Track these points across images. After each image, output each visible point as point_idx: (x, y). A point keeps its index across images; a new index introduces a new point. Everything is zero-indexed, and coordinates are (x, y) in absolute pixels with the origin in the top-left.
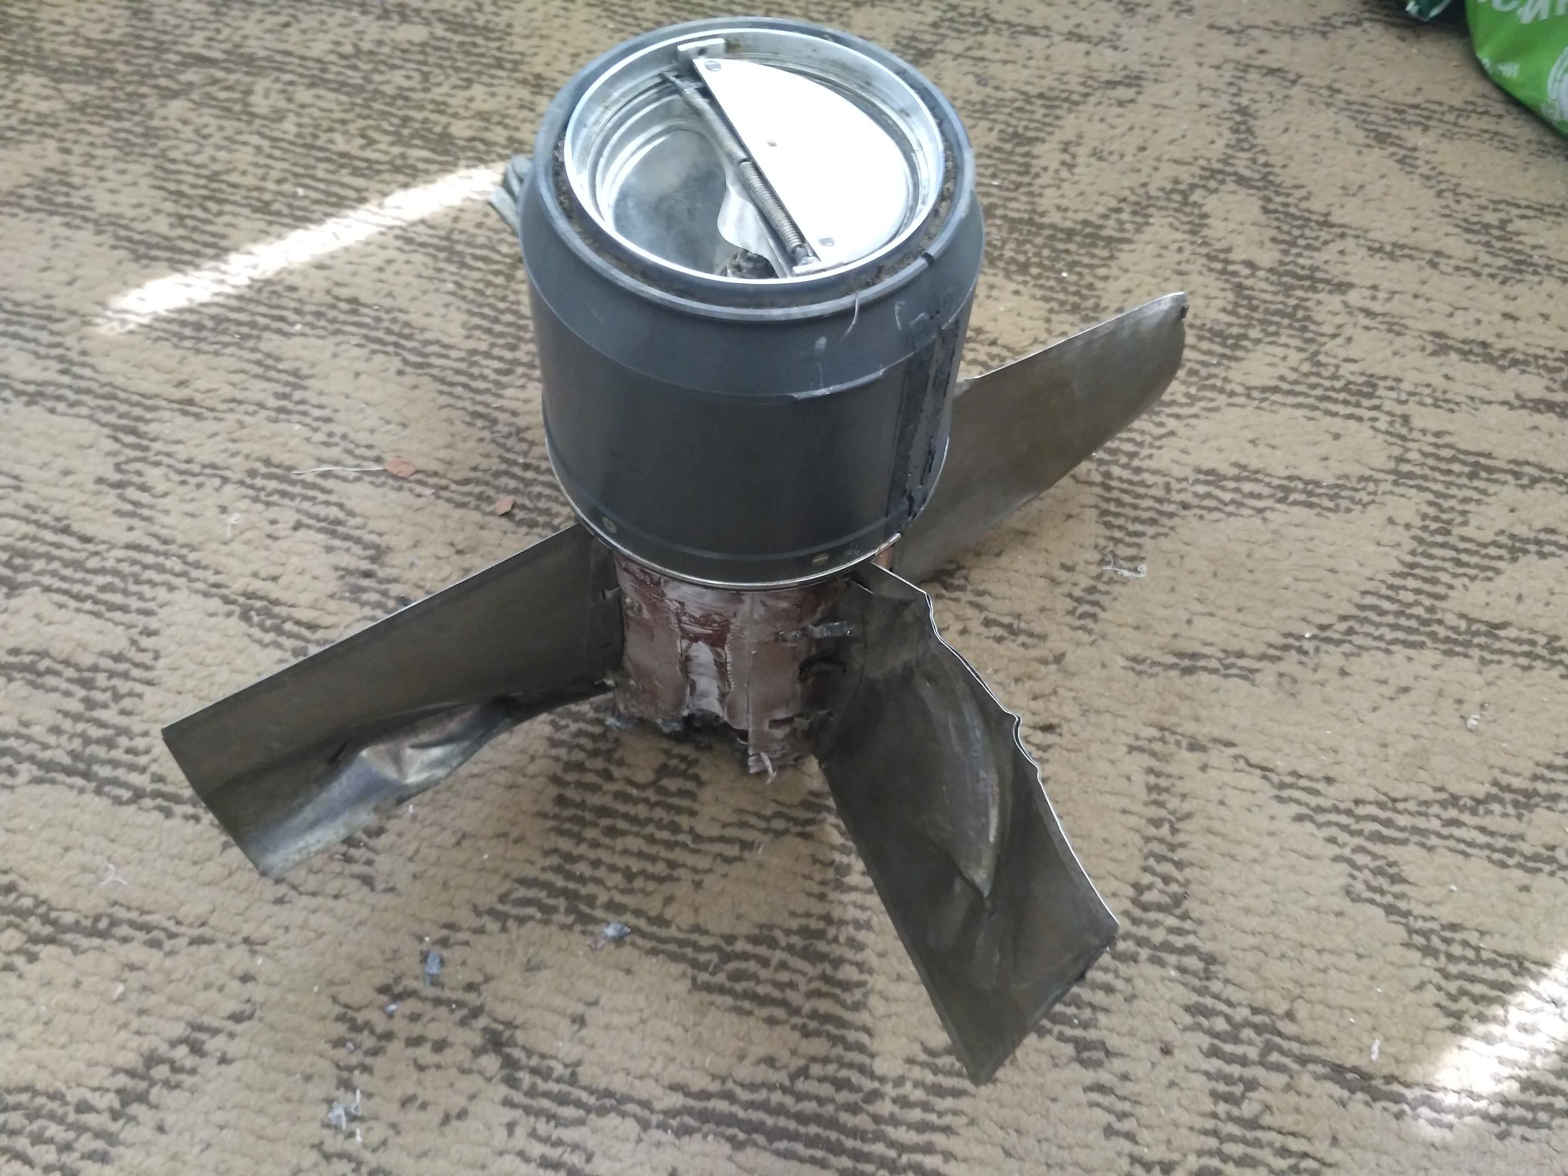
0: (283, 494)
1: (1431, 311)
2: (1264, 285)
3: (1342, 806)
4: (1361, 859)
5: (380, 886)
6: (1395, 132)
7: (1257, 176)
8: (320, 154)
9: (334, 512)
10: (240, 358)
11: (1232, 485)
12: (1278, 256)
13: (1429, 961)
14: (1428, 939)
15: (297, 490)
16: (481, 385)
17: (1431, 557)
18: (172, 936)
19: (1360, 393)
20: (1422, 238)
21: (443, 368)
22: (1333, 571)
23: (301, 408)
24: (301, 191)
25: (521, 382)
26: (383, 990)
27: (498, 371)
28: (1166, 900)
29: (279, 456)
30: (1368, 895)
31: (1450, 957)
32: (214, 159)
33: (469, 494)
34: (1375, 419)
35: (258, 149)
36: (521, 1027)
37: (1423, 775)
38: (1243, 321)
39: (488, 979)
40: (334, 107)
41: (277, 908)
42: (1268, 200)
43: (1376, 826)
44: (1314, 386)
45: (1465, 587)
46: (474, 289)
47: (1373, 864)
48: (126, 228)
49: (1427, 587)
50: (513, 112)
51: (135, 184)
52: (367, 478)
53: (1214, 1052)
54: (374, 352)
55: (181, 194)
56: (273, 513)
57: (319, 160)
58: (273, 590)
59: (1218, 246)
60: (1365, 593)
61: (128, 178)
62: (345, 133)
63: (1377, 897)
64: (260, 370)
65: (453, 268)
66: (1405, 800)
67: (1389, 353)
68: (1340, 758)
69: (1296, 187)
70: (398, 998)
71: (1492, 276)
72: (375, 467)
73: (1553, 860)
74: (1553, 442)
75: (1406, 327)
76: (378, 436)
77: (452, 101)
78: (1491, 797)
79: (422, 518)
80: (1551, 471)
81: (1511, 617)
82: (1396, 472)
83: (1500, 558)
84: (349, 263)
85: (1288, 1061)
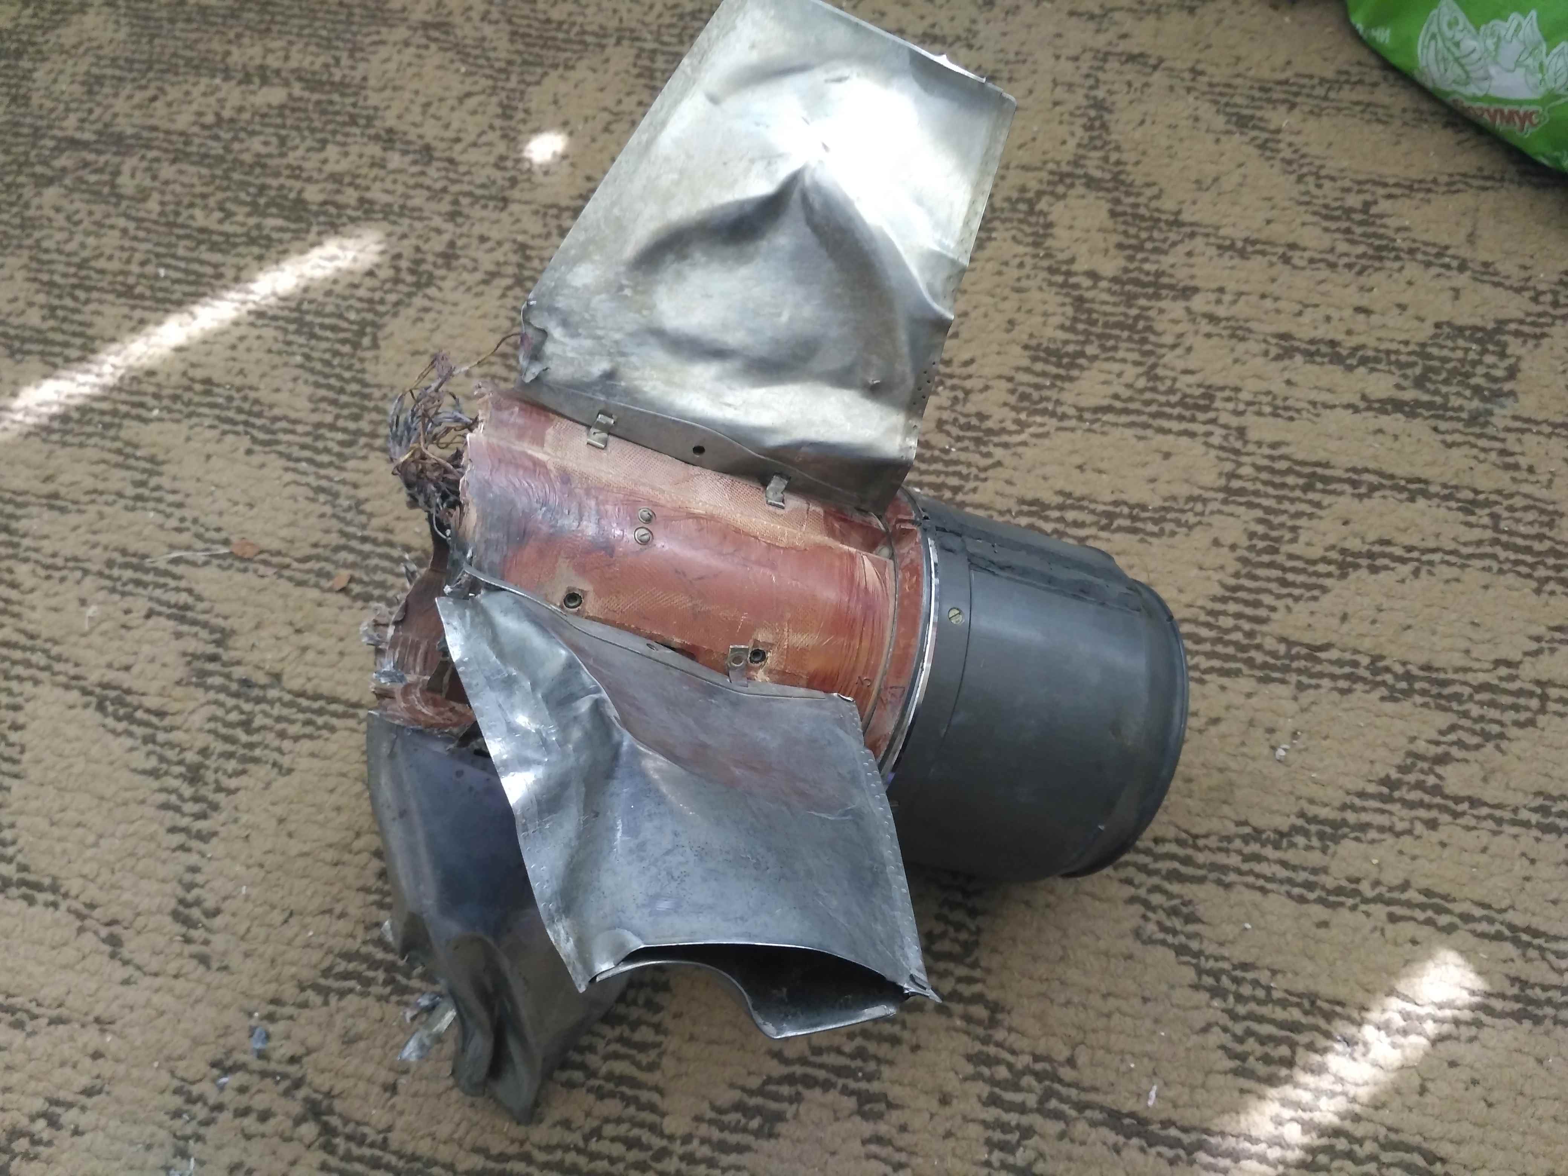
0: (138, 583)
1: (1278, 311)
2: (1105, 297)
3: (1141, 845)
4: (1157, 899)
5: (215, 965)
6: (1259, 114)
7: (1108, 176)
8: (181, 232)
9: (184, 598)
10: (103, 449)
11: (1055, 514)
12: (1122, 263)
13: (1216, 1003)
14: (1218, 980)
15: (149, 578)
16: (325, 458)
17: (1255, 578)
18: (33, 1017)
19: (1197, 407)
20: (1277, 230)
21: (290, 444)
23: (156, 494)
24: (162, 272)
25: (361, 453)
26: (214, 1065)
27: (342, 443)
28: (957, 949)
29: (135, 546)
30: (1161, 936)
31: (1239, 998)
32: (83, 246)
33: (309, 571)
34: (1209, 434)
35: (125, 231)
36: (339, 1096)
37: (1226, 810)
38: (1081, 338)
39: (309, 1052)
40: (195, 180)
41: (123, 989)
42: (1117, 201)
43: (1176, 865)
44: (1148, 403)
45: (1289, 609)
46: (322, 360)
47: (1168, 904)
48: (3, 323)
49: (1249, 611)
50: (364, 171)
51: (11, 278)
52: (215, 562)
53: (993, 1101)
54: (224, 433)
55: (53, 284)
56: (128, 602)
57: (179, 237)
58: (126, 680)
59: (1061, 256)
62: (205, 207)
63: (1170, 939)
64: (120, 459)
65: (302, 340)
66: (1206, 836)
67: (1229, 361)
69: (1148, 185)
70: (228, 1071)
71: (1349, 266)
72: (223, 550)
73: (1356, 893)
74: (1397, 445)
75: (1250, 331)
76: (226, 518)
77: (307, 165)
78: (1295, 830)
79: (264, 598)
80: (1392, 477)
81: (1333, 638)
82: (1227, 489)
83: (1329, 575)
84: (205, 342)
85: (1066, 1108)
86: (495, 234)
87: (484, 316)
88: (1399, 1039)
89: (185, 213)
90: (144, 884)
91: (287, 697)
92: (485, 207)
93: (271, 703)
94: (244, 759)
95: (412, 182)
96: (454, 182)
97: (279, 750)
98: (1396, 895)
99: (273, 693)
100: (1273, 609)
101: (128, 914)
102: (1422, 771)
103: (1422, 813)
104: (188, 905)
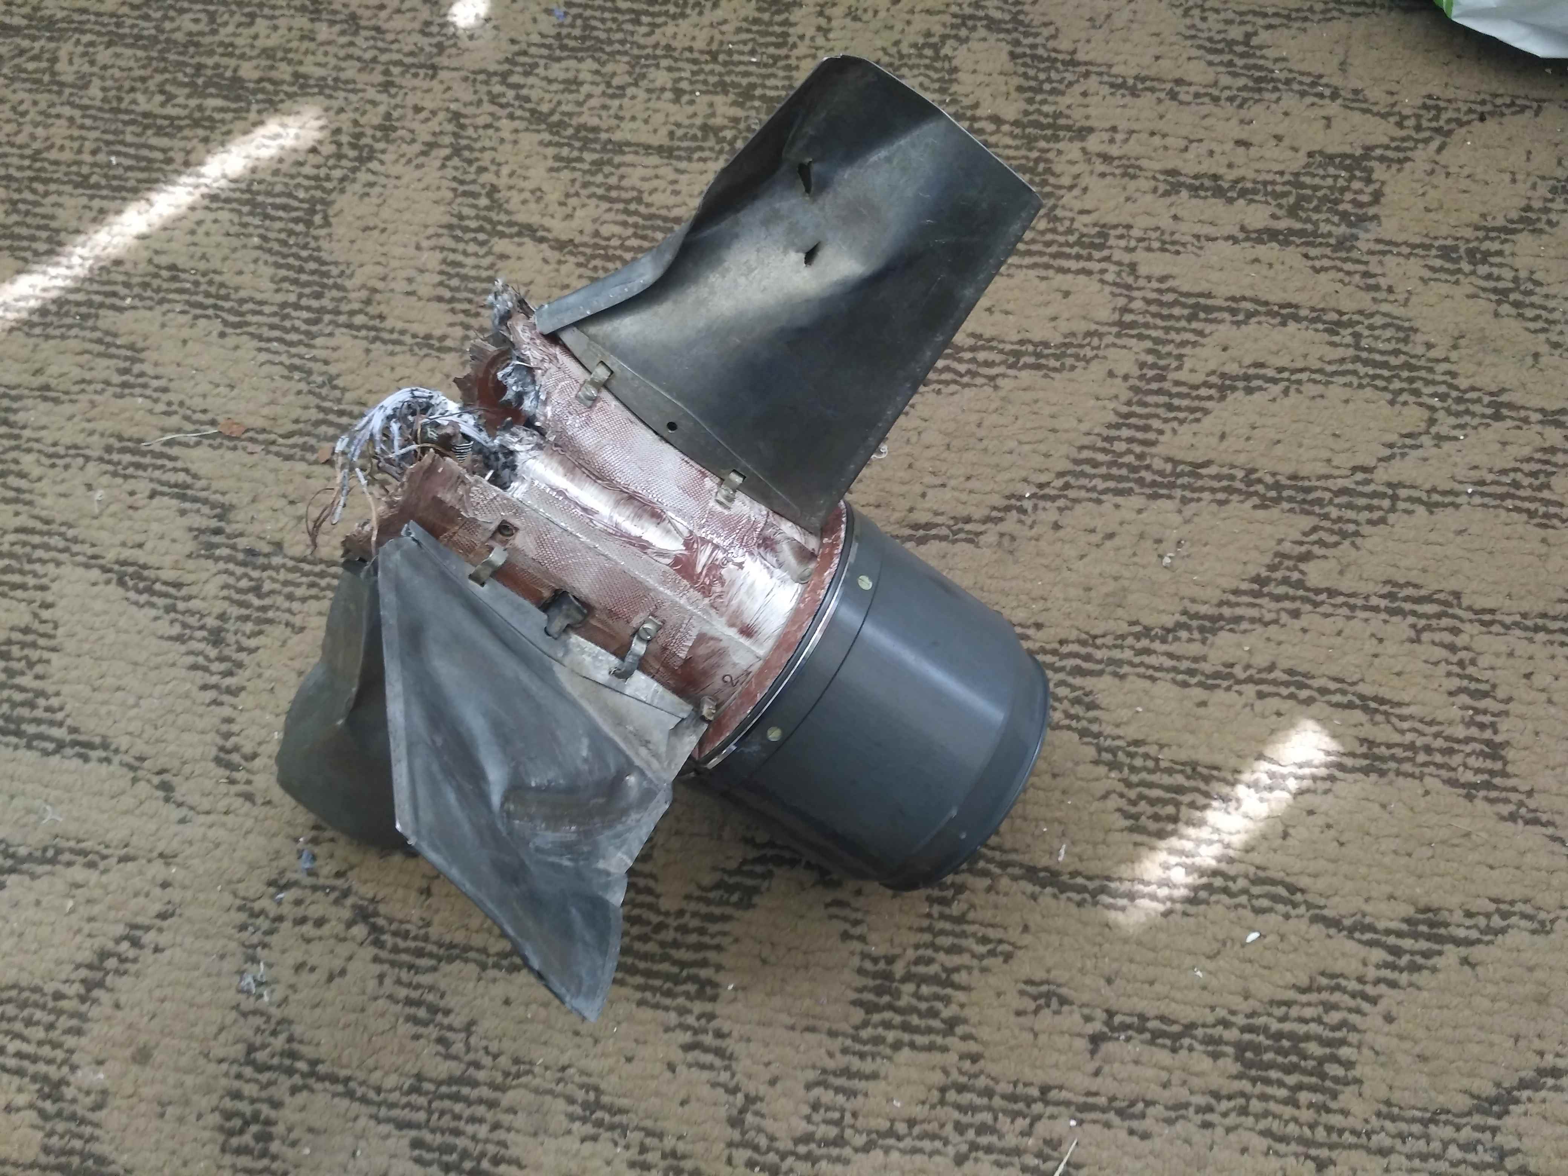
0: (138, 466)
1: (1166, 148)
2: (1009, 141)
3: (1048, 647)
4: (1063, 691)
5: (259, 801)
7: (1007, 17)
8: (126, 117)
9: (181, 477)
10: (83, 339)
11: (968, 355)
12: (1023, 105)
13: (1113, 775)
14: (1115, 755)
15: (147, 460)
16: (293, 337)
17: (1145, 405)
18: (104, 857)
19: (1092, 245)
20: (1165, 67)
21: (259, 325)
22: (1054, 431)
23: (141, 380)
24: (114, 160)
25: (327, 330)
26: (271, 883)
27: (307, 322)
29: (129, 431)
30: (1067, 722)
31: (1133, 769)
32: (33, 137)
33: (294, 446)
34: (1103, 271)
35: (71, 120)
36: (382, 900)
37: (1120, 612)
39: (351, 867)
40: (132, 64)
41: (181, 827)
42: (1017, 43)
43: (1078, 662)
44: (1048, 244)
45: (1174, 431)
46: (277, 240)
47: (1072, 696)
49: (1140, 435)
50: (295, 44)
52: (206, 442)
54: (196, 317)
56: (131, 485)
57: (125, 123)
58: (141, 556)
59: (966, 102)
60: (1082, 448)
62: (146, 91)
63: (1074, 723)
64: (102, 348)
65: (257, 221)
66: (1104, 636)
67: (1122, 199)
68: (1049, 604)
69: (1045, 25)
70: (283, 888)
71: (1231, 99)
72: (212, 431)
73: (1230, 676)
74: (1271, 273)
75: (1140, 169)
76: (209, 400)
77: (239, 41)
78: (1179, 626)
79: (257, 474)
80: (1266, 303)
81: (1212, 455)
82: (1120, 324)
83: (1210, 398)
84: (165, 229)
85: (992, 868)
86: (428, 104)
87: (427, 188)
88: (1266, 795)
89: (127, 98)
90: (186, 736)
91: (290, 563)
92: (416, 76)
93: (277, 569)
94: (259, 621)
95: (342, 53)
96: (382, 50)
97: (289, 611)
98: (1264, 675)
99: (276, 560)
100: (1161, 432)
101: (176, 764)
102: (1288, 569)
103: (1287, 604)
104: (229, 752)
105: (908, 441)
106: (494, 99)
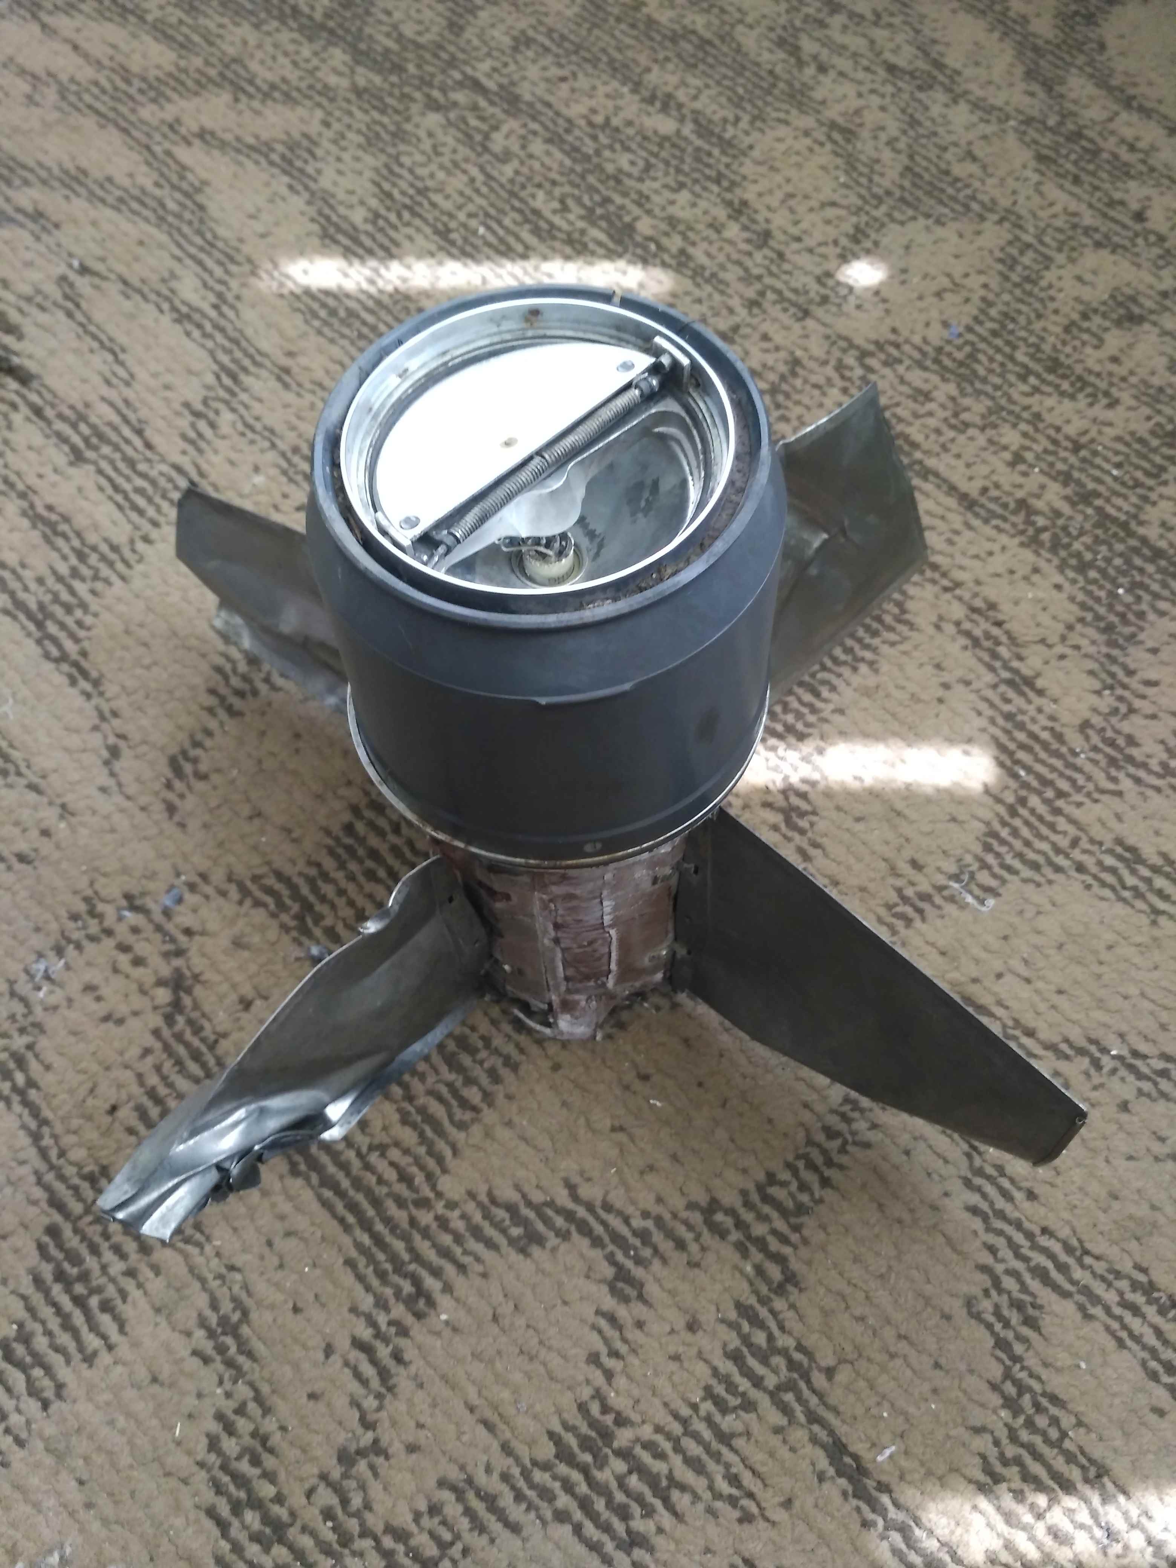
3: (1027, 1225)
5: (177, 818)
8: (517, 204)
10: (345, 351)
11: (1146, 872)
13: (1003, 1413)
14: (1020, 1394)
18: (19, 774)
24: (482, 230)
26: (128, 897)
30: (991, 1319)
31: (1030, 1424)
32: (432, 176)
35: (472, 180)
36: (203, 983)
37: (1133, 1246)
39: (203, 933)
40: (555, 166)
41: (98, 794)
43: (1050, 1265)
47: (1016, 1295)
48: (332, 207)
50: (700, 227)
51: (360, 173)
53: (735, 1357)
55: (389, 195)
57: (513, 208)
61: (358, 166)
62: (549, 193)
63: (998, 1327)
66: (1097, 1258)
68: (1058, 1181)
70: (134, 908)
77: (655, 198)
85: (798, 1409)
86: (778, 338)
89: (530, 189)
90: (164, 721)
92: (785, 310)
95: (735, 256)
96: (771, 274)
101: (137, 738)
105: (1021, 912)
106: (840, 367)
